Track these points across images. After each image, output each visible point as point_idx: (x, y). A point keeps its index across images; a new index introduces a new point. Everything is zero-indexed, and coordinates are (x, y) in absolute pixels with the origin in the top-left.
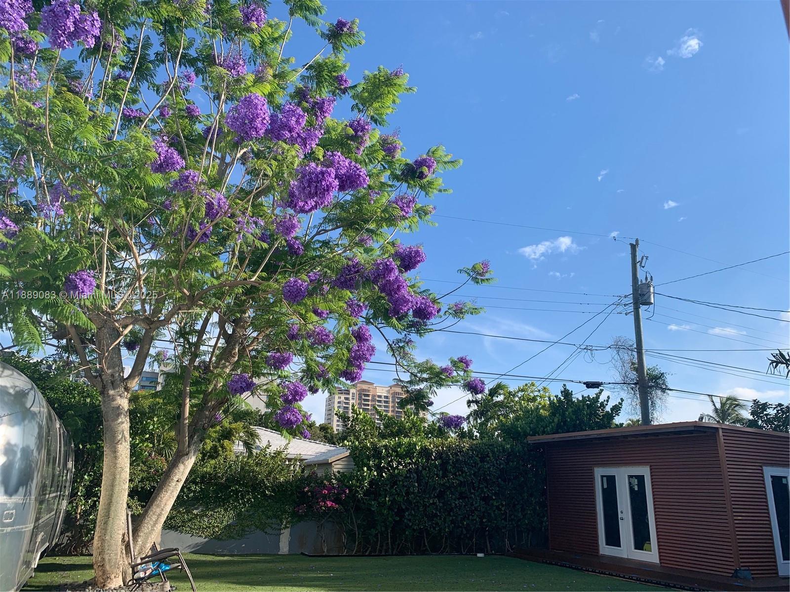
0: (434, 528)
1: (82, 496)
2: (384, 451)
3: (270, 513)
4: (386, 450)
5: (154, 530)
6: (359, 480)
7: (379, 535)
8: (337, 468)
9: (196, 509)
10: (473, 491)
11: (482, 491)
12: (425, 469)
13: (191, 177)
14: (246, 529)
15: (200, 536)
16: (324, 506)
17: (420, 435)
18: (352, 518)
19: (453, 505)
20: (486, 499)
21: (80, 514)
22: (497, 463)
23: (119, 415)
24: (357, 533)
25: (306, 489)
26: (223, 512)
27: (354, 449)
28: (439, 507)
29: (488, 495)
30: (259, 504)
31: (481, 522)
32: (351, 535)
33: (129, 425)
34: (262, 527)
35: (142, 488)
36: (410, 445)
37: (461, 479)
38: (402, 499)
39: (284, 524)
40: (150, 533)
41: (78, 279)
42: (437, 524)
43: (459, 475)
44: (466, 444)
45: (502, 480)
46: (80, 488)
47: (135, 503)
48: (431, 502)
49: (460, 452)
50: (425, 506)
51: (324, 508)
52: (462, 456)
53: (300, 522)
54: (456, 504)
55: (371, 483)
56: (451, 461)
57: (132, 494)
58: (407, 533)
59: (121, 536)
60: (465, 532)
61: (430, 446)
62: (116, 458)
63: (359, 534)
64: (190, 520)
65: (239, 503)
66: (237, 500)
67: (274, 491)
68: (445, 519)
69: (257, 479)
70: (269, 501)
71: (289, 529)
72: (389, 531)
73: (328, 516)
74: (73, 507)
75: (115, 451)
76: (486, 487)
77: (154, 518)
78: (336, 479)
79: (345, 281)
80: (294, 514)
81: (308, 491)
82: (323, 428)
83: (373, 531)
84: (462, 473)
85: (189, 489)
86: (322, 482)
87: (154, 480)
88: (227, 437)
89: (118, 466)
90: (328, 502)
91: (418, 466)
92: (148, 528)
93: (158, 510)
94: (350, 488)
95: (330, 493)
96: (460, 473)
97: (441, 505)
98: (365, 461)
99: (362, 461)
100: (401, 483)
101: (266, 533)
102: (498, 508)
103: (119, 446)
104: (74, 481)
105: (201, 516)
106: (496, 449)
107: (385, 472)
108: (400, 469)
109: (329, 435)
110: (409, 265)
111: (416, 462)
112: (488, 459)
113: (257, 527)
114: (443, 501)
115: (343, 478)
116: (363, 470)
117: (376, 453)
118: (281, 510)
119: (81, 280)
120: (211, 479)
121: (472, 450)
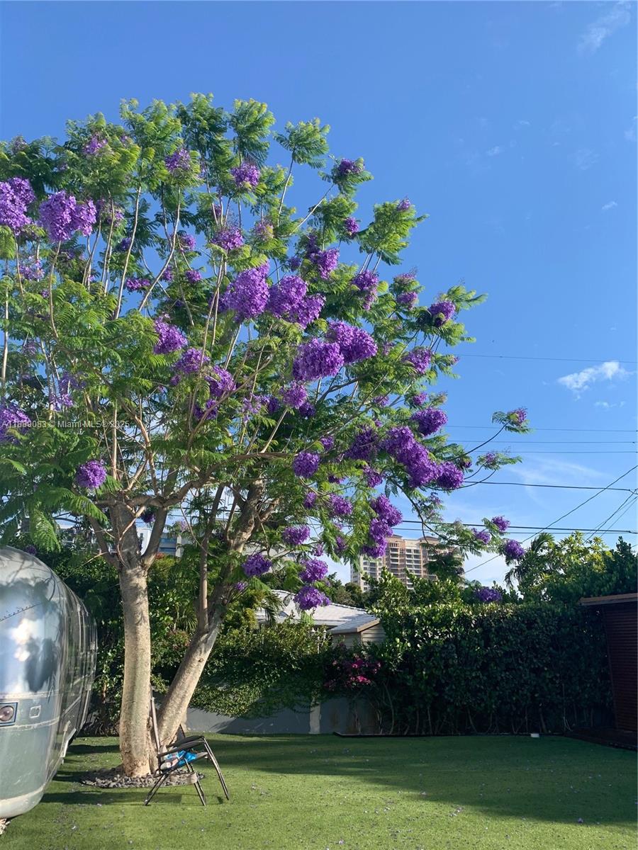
0: (479, 705)
1: (106, 674)
2: (417, 619)
3: (298, 690)
4: (419, 618)
5: (178, 713)
6: (391, 652)
7: (417, 712)
8: (366, 638)
9: (221, 685)
10: (520, 662)
11: (532, 661)
12: (464, 639)
13: (194, 356)
14: (274, 707)
15: (226, 715)
16: (355, 681)
17: (456, 601)
18: (386, 695)
19: (499, 678)
20: (537, 671)
21: (106, 692)
22: (547, 630)
23: (137, 596)
24: (393, 711)
25: (335, 663)
26: (248, 689)
27: (384, 618)
28: (483, 682)
29: (539, 666)
30: (285, 679)
31: (533, 698)
32: (386, 712)
33: (147, 604)
34: (291, 705)
35: (165, 664)
36: (445, 613)
37: (507, 649)
38: (440, 672)
39: (314, 700)
40: (175, 717)
41: (88, 469)
42: (482, 700)
43: (504, 644)
44: (509, 610)
45: (554, 648)
46: (105, 666)
47: (159, 680)
48: (474, 675)
49: (503, 618)
50: (467, 679)
51: (354, 684)
52: (505, 622)
53: (330, 698)
54: (502, 677)
55: (404, 656)
56: (493, 629)
57: (155, 671)
58: (448, 710)
59: (146, 722)
60: (514, 709)
61: (469, 613)
62: (136, 639)
63: (395, 712)
64: (215, 698)
65: (264, 678)
66: (262, 675)
67: (300, 665)
68: (490, 693)
69: (282, 653)
70: (296, 676)
71: (319, 707)
72: (428, 708)
73: (359, 693)
74: (98, 685)
75: (135, 632)
76: (536, 657)
77: (178, 701)
78: (366, 650)
79: (360, 452)
80: (324, 691)
81: (337, 665)
82: (351, 588)
83: (411, 708)
84: (507, 642)
85: (212, 665)
86: (352, 655)
87: (177, 656)
88: (248, 604)
89: (139, 647)
90: (359, 677)
91: (456, 636)
92: (173, 712)
93: (182, 693)
94: (381, 661)
95: (360, 668)
96: (505, 642)
97: (485, 678)
98: (397, 631)
99: (394, 631)
100: (438, 654)
101: (295, 710)
102: (551, 680)
103: (139, 626)
104: (99, 658)
105: (227, 693)
106: (544, 614)
107: (419, 643)
108: (436, 640)
109: (356, 596)
110: (428, 429)
111: (453, 630)
112: (536, 625)
113: (285, 705)
114: (486, 674)
115: (374, 649)
116: (396, 642)
117: (408, 622)
118: (309, 686)
119: (91, 471)
120: (234, 652)
121: (517, 616)
